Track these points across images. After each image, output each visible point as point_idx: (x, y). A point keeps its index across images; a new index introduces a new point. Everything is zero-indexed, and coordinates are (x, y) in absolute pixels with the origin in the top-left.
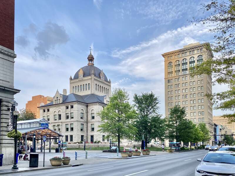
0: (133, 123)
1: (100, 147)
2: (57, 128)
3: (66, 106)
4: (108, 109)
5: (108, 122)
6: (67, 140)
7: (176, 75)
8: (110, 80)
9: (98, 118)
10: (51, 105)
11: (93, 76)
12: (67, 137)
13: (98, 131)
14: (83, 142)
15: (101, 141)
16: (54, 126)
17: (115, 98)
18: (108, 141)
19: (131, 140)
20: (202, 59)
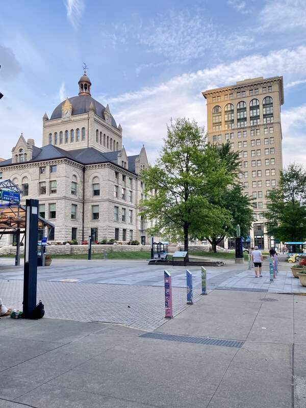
3: (40, 168)
7: (226, 129)
9: (107, 194)
10: (8, 165)
11: (92, 114)
20: (272, 103)
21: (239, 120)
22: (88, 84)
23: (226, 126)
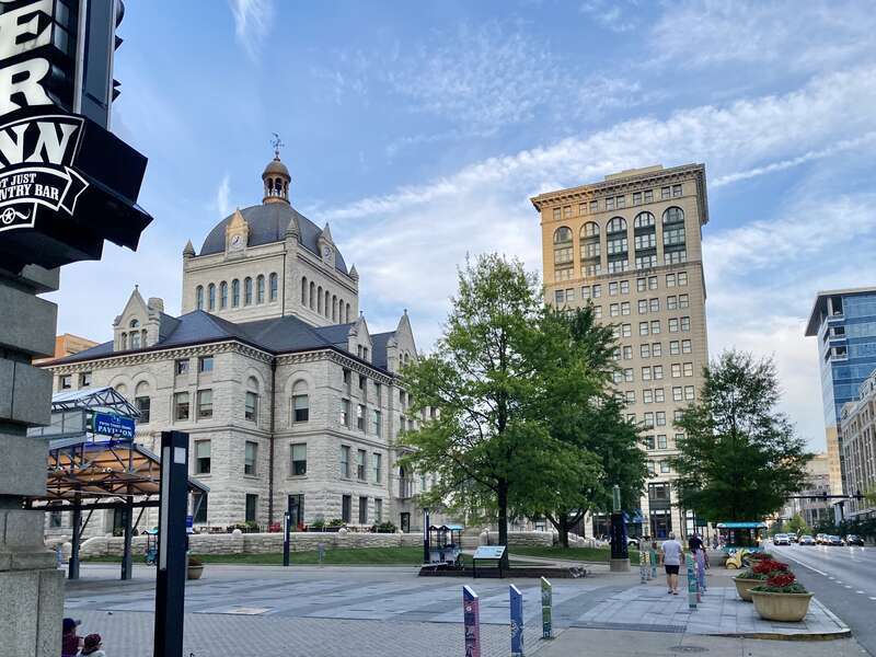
3: (176, 361)
7: (584, 275)
9: (324, 419)
11: (292, 243)
20: (683, 222)
21: (611, 257)
22: (284, 180)
23: (584, 269)
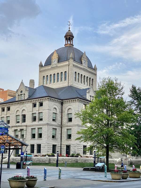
0: (129, 128)
1: (80, 163)
2: (19, 134)
3: (33, 103)
4: (92, 107)
5: (91, 127)
6: (32, 151)
8: (95, 66)
9: (77, 121)
10: (13, 102)
11: (71, 61)
12: (32, 146)
13: (77, 139)
14: (56, 155)
15: (82, 154)
16: (16, 130)
17: (103, 92)
18: (91, 154)
19: (126, 154)
